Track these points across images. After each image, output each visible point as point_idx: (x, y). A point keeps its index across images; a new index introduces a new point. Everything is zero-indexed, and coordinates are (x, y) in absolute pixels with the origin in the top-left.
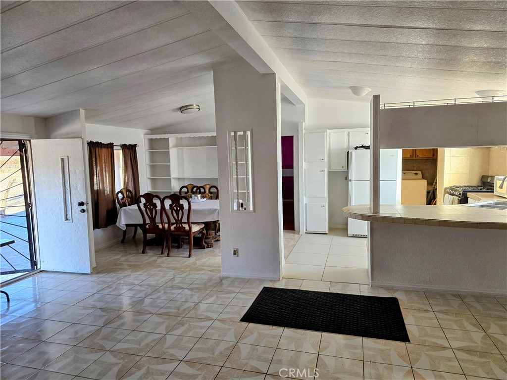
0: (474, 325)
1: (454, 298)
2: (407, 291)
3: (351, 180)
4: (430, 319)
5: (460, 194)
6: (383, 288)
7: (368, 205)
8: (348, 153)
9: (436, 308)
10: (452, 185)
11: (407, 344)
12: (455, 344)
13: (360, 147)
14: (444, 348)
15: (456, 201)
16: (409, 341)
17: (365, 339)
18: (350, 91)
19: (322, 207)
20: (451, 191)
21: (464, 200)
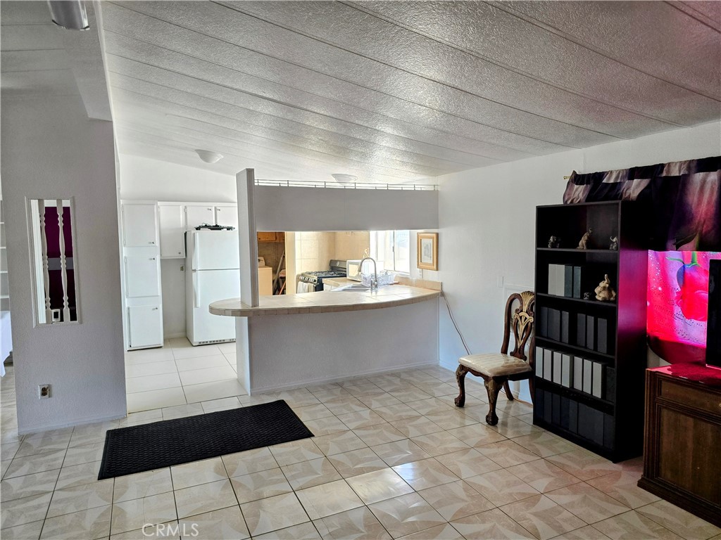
0: (359, 406)
1: (335, 387)
2: (290, 391)
3: (195, 270)
4: (322, 410)
5: (315, 281)
6: (263, 394)
7: (238, 299)
8: (185, 234)
9: (323, 400)
10: (304, 271)
11: (312, 438)
12: (352, 426)
13: (203, 227)
14: (345, 432)
15: (312, 289)
16: (313, 436)
17: (271, 447)
18: (197, 155)
19: (154, 309)
20: (303, 278)
21: (319, 287)
